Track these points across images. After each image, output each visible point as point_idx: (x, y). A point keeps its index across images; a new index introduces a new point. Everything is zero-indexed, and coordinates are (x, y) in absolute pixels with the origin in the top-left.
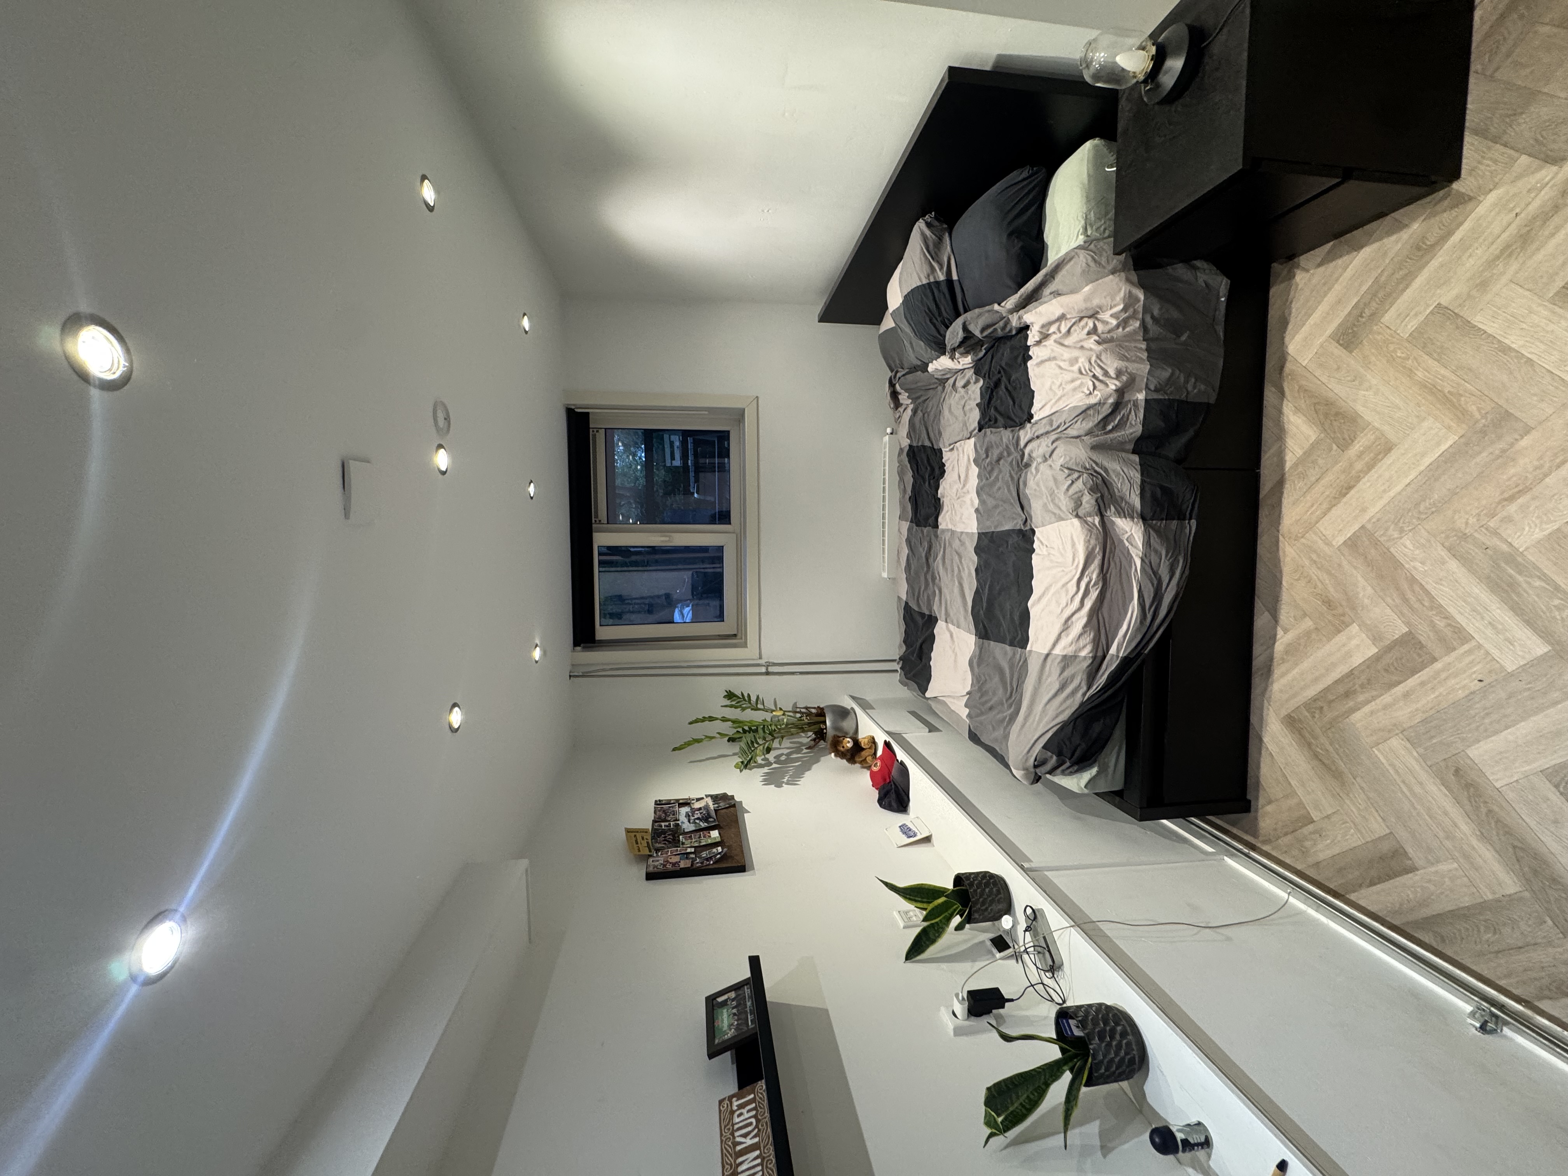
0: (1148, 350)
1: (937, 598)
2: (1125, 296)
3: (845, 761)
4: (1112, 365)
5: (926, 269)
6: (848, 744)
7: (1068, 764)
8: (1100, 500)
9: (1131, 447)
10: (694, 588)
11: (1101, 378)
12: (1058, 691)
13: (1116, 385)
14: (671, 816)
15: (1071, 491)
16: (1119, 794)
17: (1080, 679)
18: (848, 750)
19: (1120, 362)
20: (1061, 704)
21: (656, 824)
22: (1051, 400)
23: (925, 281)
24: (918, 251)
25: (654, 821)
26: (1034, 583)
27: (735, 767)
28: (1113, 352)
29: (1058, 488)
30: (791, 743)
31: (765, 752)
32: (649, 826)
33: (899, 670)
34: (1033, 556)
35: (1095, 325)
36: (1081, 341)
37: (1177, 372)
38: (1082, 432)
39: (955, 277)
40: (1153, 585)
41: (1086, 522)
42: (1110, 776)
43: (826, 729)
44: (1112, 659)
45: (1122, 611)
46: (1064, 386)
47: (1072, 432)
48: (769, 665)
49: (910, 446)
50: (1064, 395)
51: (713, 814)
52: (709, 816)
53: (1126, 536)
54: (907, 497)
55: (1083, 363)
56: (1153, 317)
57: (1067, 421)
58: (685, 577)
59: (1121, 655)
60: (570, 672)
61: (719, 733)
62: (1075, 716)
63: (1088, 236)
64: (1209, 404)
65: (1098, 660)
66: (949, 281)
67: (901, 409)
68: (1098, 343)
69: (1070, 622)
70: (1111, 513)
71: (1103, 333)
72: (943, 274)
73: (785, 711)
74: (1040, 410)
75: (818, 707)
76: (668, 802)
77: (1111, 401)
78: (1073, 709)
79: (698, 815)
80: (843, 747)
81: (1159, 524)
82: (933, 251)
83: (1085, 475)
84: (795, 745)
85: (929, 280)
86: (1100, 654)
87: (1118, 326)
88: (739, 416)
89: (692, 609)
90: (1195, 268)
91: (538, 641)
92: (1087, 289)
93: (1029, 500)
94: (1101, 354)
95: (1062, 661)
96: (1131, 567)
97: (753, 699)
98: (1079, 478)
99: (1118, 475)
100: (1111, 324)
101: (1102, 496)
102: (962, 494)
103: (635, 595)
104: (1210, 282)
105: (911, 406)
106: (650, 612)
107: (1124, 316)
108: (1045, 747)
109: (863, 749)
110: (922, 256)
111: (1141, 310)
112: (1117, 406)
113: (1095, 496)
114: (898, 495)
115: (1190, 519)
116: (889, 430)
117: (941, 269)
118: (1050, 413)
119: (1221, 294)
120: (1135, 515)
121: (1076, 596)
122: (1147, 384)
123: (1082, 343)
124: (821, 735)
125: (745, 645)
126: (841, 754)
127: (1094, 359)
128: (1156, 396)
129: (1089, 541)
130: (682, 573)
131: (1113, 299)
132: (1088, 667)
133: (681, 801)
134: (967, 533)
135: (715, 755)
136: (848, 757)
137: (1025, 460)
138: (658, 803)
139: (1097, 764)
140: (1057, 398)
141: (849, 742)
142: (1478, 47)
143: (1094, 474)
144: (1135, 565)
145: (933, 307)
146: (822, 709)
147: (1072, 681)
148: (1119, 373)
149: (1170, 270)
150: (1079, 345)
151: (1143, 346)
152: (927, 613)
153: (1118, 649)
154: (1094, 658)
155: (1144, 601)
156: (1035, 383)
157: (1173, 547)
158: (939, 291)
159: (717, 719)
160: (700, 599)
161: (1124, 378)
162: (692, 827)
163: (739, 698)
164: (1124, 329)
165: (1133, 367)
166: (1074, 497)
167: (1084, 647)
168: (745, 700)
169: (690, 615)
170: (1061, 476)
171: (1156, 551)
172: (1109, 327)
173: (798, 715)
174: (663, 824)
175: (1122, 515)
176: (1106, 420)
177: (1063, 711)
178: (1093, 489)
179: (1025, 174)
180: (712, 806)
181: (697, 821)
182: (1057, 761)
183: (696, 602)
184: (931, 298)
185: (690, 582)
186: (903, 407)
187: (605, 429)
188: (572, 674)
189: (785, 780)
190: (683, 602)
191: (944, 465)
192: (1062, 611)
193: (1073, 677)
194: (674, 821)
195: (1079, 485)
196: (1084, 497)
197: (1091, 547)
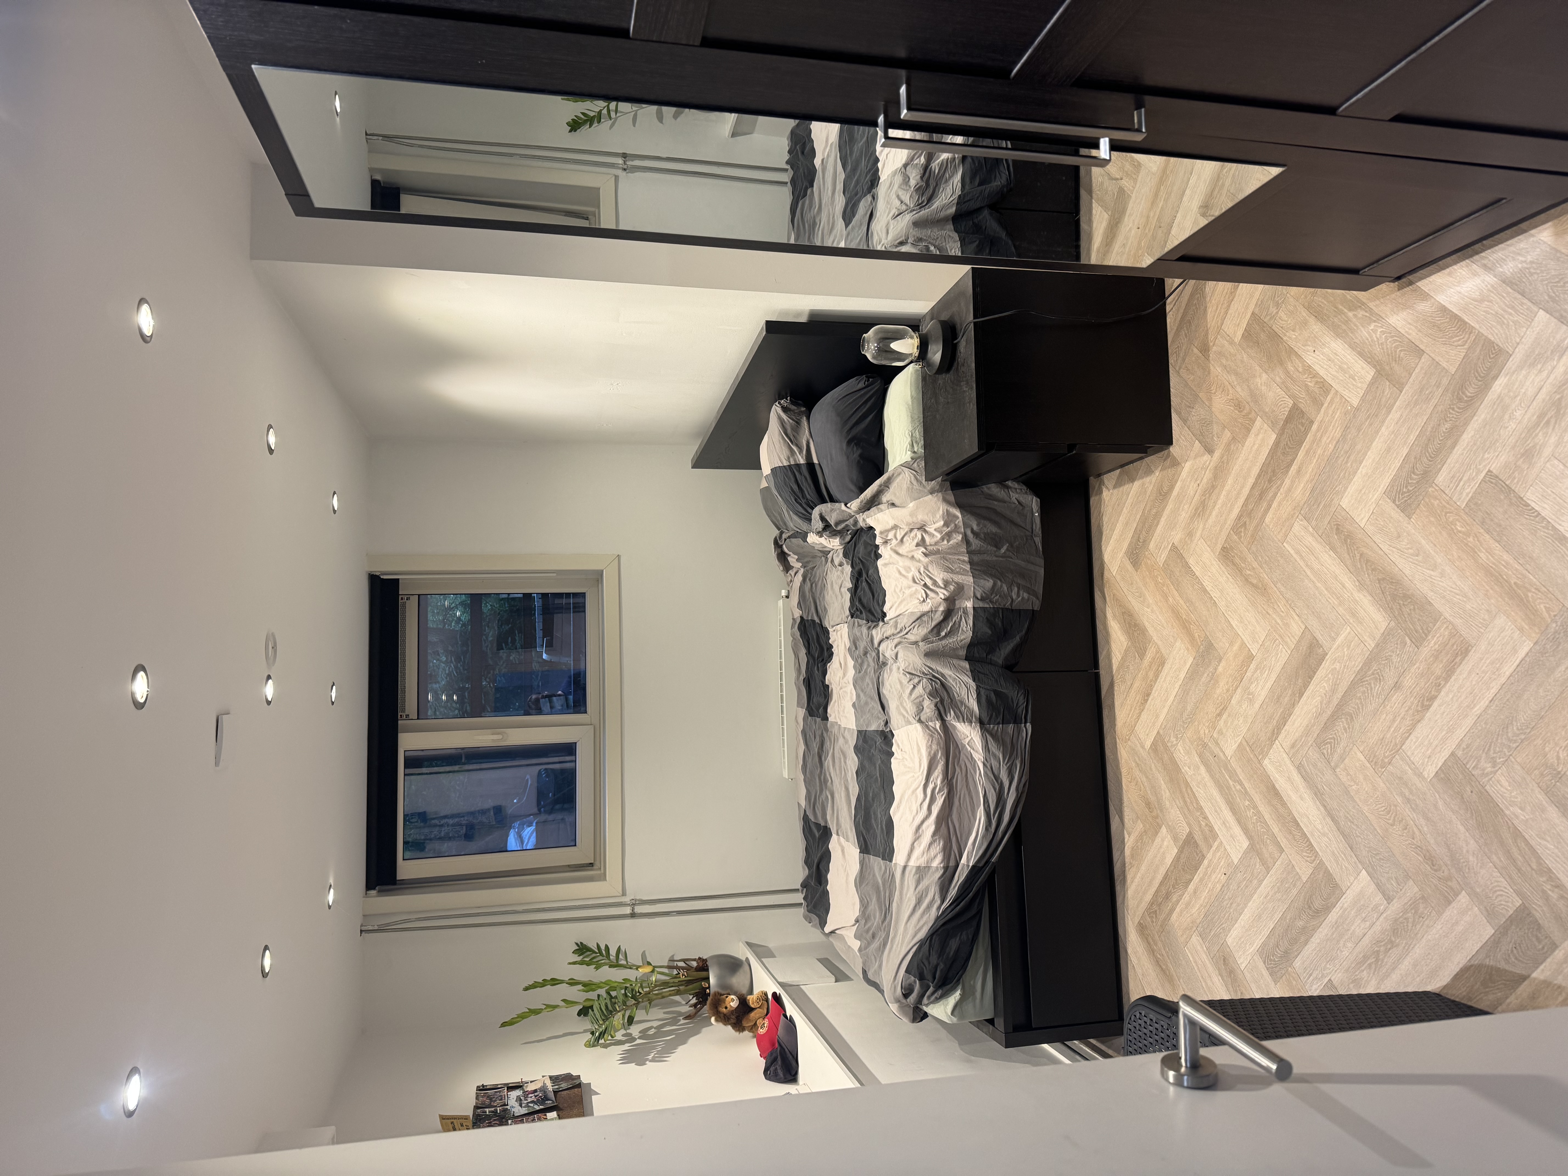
0: (971, 562)
1: (829, 805)
2: (943, 514)
3: (729, 1027)
4: (940, 576)
5: (785, 452)
6: (733, 1003)
7: (931, 989)
8: (939, 705)
9: (963, 653)
10: (541, 795)
11: (931, 587)
12: (916, 906)
13: (944, 594)
14: (498, 1101)
15: (914, 696)
16: (991, 1022)
17: (933, 891)
18: (732, 1012)
19: (946, 573)
20: (919, 921)
21: (479, 1111)
22: (895, 602)
23: (786, 463)
24: (777, 432)
25: (476, 1107)
26: (895, 788)
27: (585, 1045)
28: (938, 564)
29: (904, 691)
30: (664, 1013)
31: (626, 1025)
32: (470, 1113)
33: (803, 901)
34: (892, 760)
35: (923, 538)
36: (912, 551)
37: (999, 583)
38: (918, 638)
39: (815, 461)
40: (995, 790)
41: (927, 727)
42: (978, 1001)
43: (709, 988)
44: (963, 869)
45: (972, 818)
46: (904, 590)
47: (912, 637)
48: (634, 903)
49: (802, 617)
50: (904, 600)
51: (552, 1096)
52: (546, 1098)
53: (967, 740)
54: (802, 678)
55: (914, 572)
56: (973, 531)
57: (907, 626)
58: (528, 777)
59: (971, 865)
60: (362, 926)
61: (564, 1000)
62: (931, 932)
63: (914, 452)
64: (1033, 610)
65: (950, 870)
66: (810, 465)
67: (792, 572)
68: (925, 555)
69: (921, 831)
70: (950, 718)
71: (931, 545)
72: (802, 457)
73: (654, 967)
74: (891, 608)
75: (700, 958)
76: (495, 1087)
77: (941, 609)
78: (930, 925)
79: (531, 1098)
80: (726, 1008)
81: (996, 728)
82: (791, 436)
83: (925, 680)
84: (670, 1016)
85: (789, 462)
86: (952, 863)
87: (942, 539)
88: (597, 577)
89: (537, 830)
90: (1008, 487)
91: (331, 881)
92: (911, 505)
93: (888, 701)
94: (927, 566)
95: (916, 873)
96: (975, 772)
97: (613, 952)
98: (919, 682)
99: (954, 679)
100: (937, 537)
101: (942, 701)
102: (844, 685)
103: (446, 810)
104: (1021, 499)
105: (802, 570)
106: (469, 836)
107: (947, 530)
108: (907, 971)
109: (752, 1009)
110: (781, 441)
111: (961, 524)
112: (948, 614)
113: (935, 701)
114: (794, 675)
115: (1026, 722)
116: (784, 593)
117: (801, 451)
118: (895, 615)
119: (1034, 510)
120: (974, 719)
121: (924, 803)
122: (974, 593)
123: (913, 553)
124: (702, 996)
125: (603, 877)
126: (724, 1019)
127: (922, 570)
128: (981, 604)
129: (931, 746)
130: (523, 770)
131: (934, 515)
132: (940, 878)
133: (510, 1085)
134: (849, 729)
135: (561, 1034)
136: (733, 1021)
137: (881, 660)
138: (482, 1089)
139: (960, 987)
140: (900, 600)
141: (733, 1000)
142: (1173, 341)
143: (933, 679)
144: (979, 769)
145: (795, 487)
146: (705, 961)
147: (926, 896)
148: (946, 583)
149: (985, 488)
150: (910, 555)
151: (966, 559)
152: (823, 824)
153: (968, 859)
154: (946, 868)
155: (989, 806)
156: (884, 582)
157: (1010, 749)
158: (801, 473)
159: (562, 982)
160: (550, 812)
161: (952, 588)
162: (524, 1111)
163: (594, 952)
164: (948, 542)
165: (959, 578)
166: (916, 701)
167: (935, 857)
168: (601, 954)
169: (533, 839)
170: (905, 680)
171: (995, 756)
172: (935, 539)
173: (675, 972)
174: (487, 1110)
175: (961, 719)
176: (939, 627)
177: (920, 930)
178: (932, 694)
179: (861, 385)
180: (550, 1086)
181: (531, 1105)
182: (921, 985)
183: (543, 817)
184: (793, 479)
185: (536, 785)
186: (795, 570)
187: (419, 595)
188: (363, 928)
189: (650, 1057)
190: (522, 818)
191: (831, 647)
192: (914, 819)
193: (927, 889)
194: (501, 1106)
195: (919, 690)
196: (925, 701)
197: (933, 752)
